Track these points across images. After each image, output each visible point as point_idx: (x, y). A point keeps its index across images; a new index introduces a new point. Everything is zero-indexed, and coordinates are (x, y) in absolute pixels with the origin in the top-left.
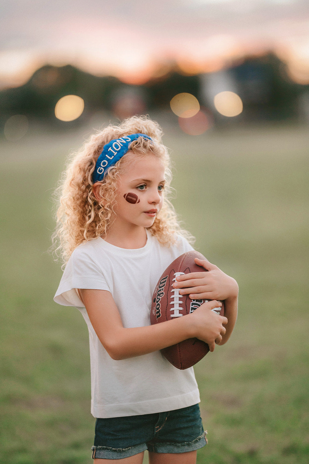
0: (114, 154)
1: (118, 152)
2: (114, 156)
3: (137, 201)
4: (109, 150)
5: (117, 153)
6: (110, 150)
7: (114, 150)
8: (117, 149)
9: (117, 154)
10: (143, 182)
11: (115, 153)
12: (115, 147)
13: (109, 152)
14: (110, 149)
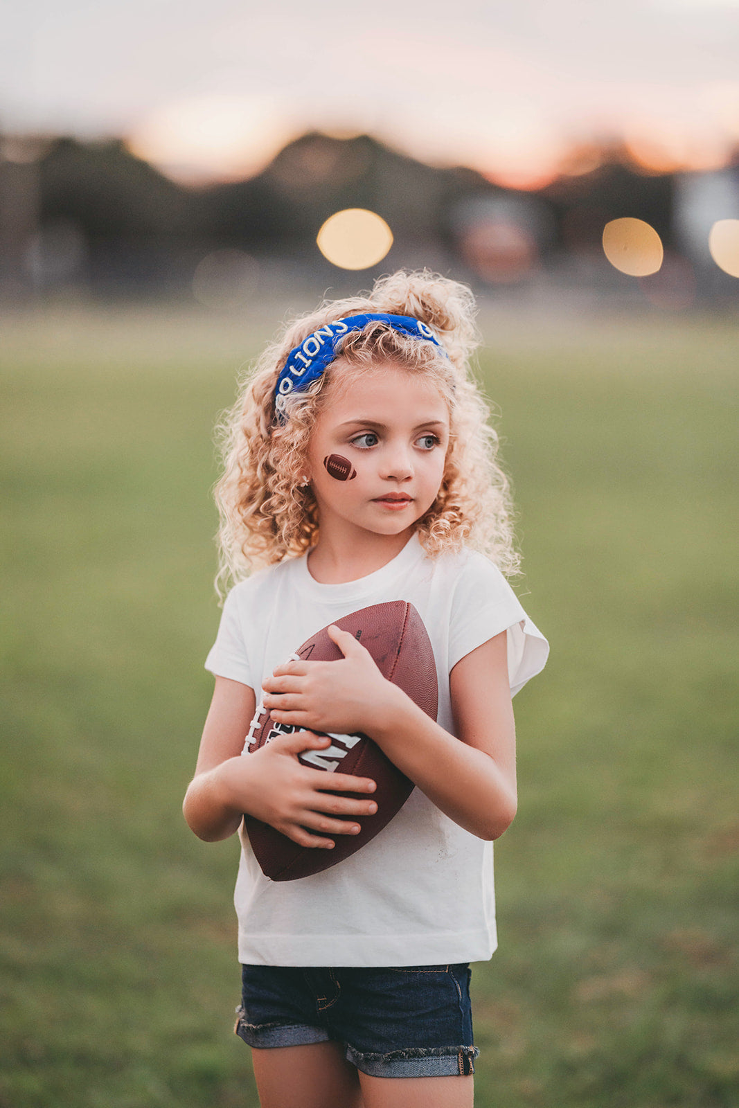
0: (305, 364)
1: (314, 359)
2: (305, 368)
3: (350, 475)
4: (296, 357)
5: (310, 361)
6: (298, 357)
7: (305, 355)
8: (312, 352)
9: (311, 364)
10: (363, 427)
11: (308, 363)
12: (309, 348)
13: (296, 360)
14: (298, 355)
